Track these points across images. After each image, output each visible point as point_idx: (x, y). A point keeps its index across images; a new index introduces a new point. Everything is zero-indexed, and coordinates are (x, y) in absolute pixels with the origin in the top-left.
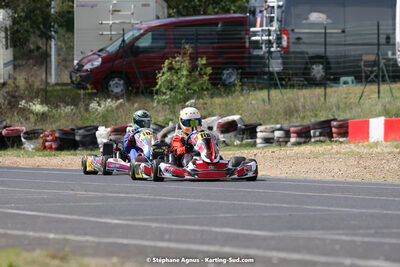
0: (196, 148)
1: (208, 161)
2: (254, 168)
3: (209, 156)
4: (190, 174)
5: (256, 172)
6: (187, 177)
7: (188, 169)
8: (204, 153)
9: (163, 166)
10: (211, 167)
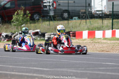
0: (63, 41)
1: (68, 46)
2: (86, 50)
3: (68, 44)
4: (61, 51)
5: (87, 51)
6: (60, 53)
7: (60, 50)
8: (66, 44)
9: (50, 48)
10: (69, 49)
